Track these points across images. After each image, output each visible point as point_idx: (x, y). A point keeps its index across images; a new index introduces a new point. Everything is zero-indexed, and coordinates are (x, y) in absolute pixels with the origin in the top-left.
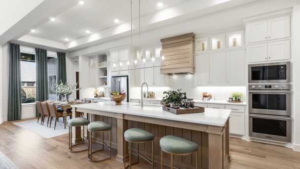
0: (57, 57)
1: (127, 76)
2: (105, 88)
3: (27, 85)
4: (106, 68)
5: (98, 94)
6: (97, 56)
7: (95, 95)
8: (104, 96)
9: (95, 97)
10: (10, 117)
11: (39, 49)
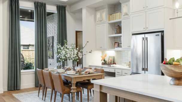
0: (56, 12)
1: (163, 32)
2: (117, 52)
3: (24, 48)
4: (120, 22)
5: (107, 60)
6: (107, 6)
7: (103, 62)
8: (114, 63)
9: (103, 64)
10: (10, 86)
11: (38, 3)
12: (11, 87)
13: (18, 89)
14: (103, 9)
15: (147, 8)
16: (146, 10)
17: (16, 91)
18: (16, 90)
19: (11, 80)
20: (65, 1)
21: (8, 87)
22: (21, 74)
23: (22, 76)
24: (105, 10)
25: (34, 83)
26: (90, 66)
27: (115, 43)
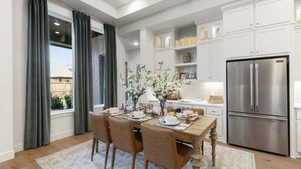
12: (32, 142)
13: (45, 143)
14: (168, 32)
15: (257, 26)
16: (255, 29)
17: (43, 147)
18: (42, 145)
19: (32, 130)
20: (117, 18)
21: (25, 143)
22: (51, 117)
23: (52, 121)
24: (171, 33)
25: (73, 130)
26: (150, 101)
27: (181, 74)
